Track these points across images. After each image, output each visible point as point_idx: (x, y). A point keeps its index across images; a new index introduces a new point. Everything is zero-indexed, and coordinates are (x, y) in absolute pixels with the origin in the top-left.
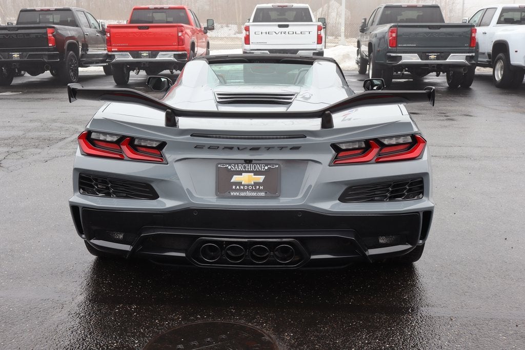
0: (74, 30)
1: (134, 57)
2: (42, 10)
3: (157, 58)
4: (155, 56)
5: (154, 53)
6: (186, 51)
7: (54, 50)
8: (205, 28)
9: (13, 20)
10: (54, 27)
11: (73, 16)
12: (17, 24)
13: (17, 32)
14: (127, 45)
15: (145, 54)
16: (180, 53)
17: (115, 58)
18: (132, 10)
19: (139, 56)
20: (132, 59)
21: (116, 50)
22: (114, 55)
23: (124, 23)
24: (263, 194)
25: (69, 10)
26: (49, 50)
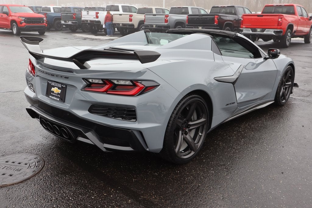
0: (232, 17)
1: (252, 31)
2: (221, 7)
3: (264, 33)
4: (264, 31)
5: (264, 29)
6: (282, 29)
7: (217, 26)
8: (310, 17)
9: (208, 11)
10: (218, 15)
11: (235, 9)
12: (210, 13)
13: (202, 17)
14: (250, 25)
15: (259, 30)
16: (279, 30)
17: (243, 31)
18: (264, 6)
19: (256, 31)
20: (251, 32)
21: (245, 27)
22: (243, 30)
23: (260, 13)
24: (58, 99)
25: (233, 7)
26: (214, 26)
